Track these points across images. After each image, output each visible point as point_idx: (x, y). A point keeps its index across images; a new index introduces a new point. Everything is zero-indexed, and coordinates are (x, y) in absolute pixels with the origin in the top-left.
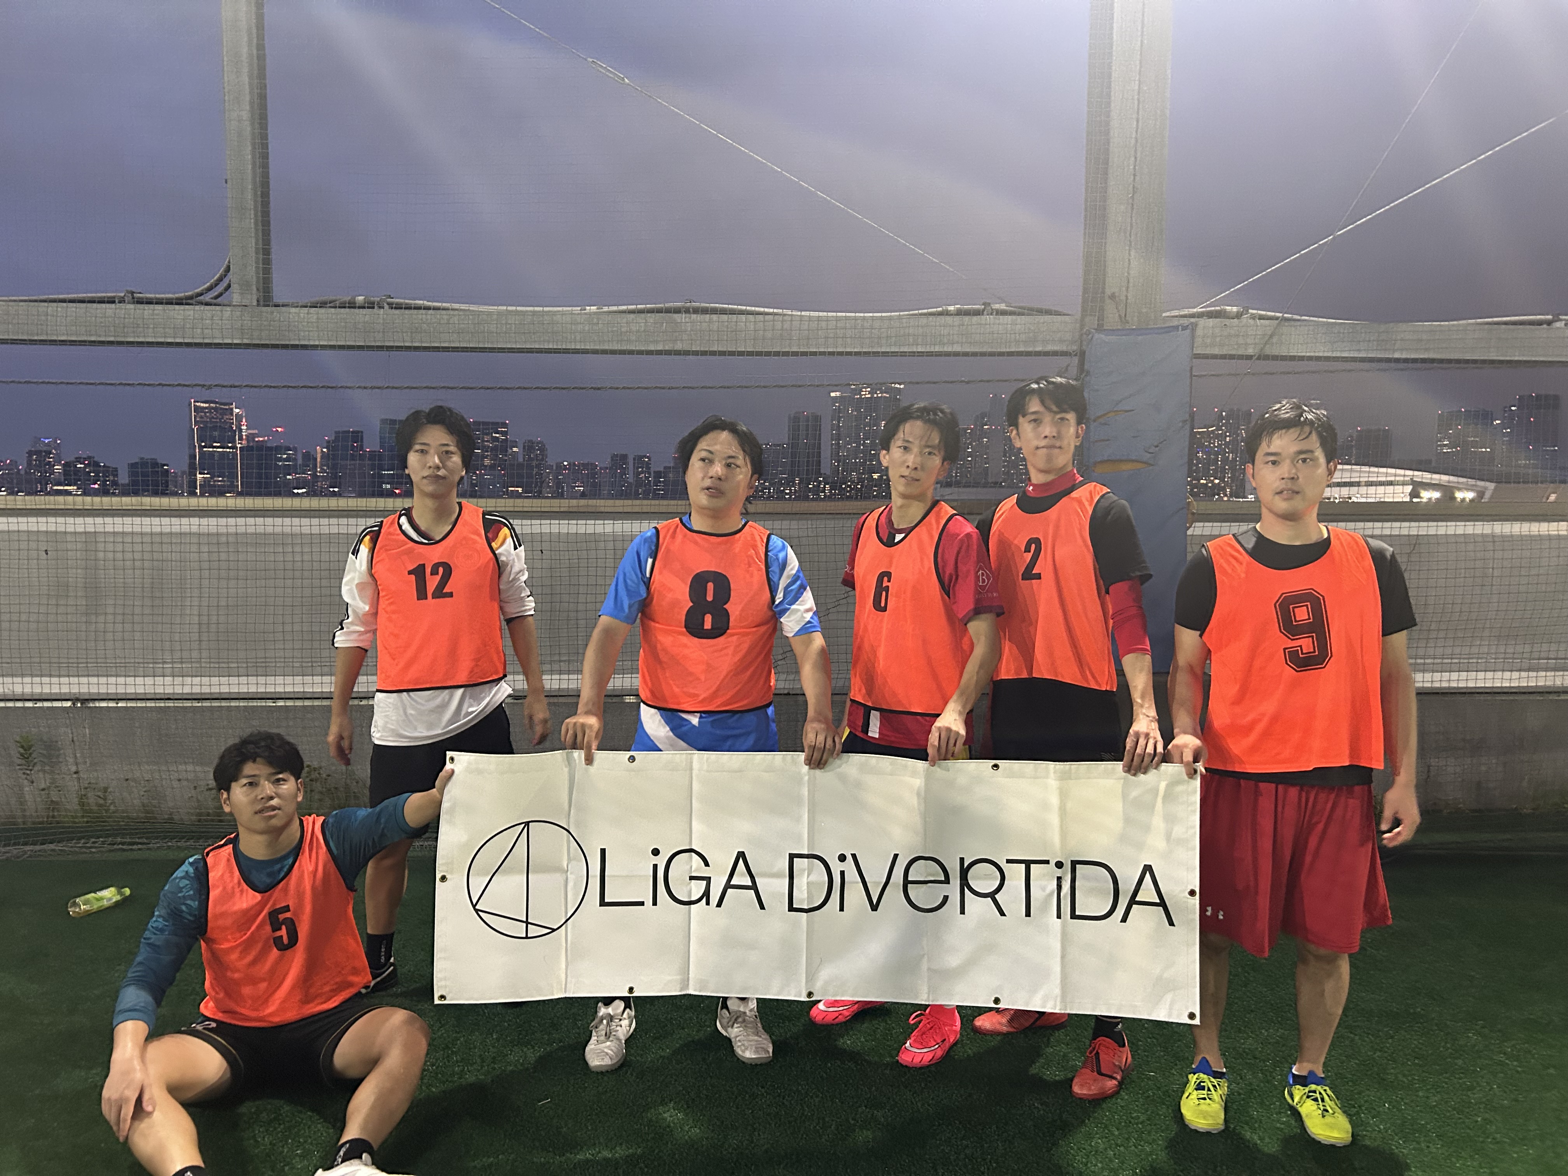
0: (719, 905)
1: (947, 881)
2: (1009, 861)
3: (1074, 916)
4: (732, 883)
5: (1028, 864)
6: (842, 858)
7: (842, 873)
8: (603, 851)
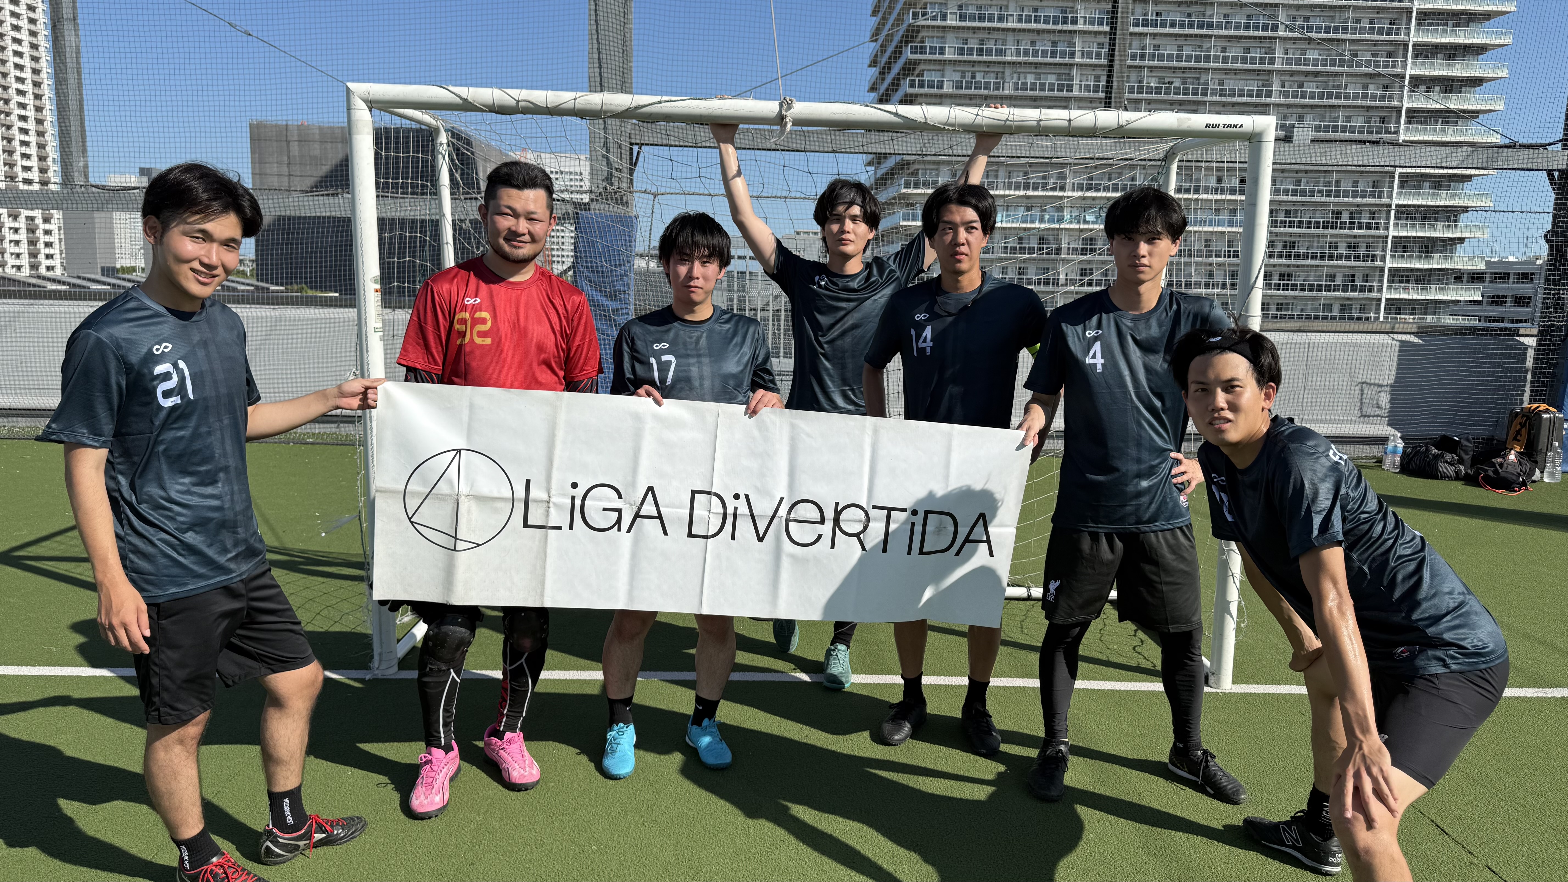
0: (629, 531)
1: (822, 522)
2: (874, 507)
3: (921, 552)
4: (642, 513)
5: (889, 510)
6: (737, 497)
7: (736, 509)
8: (528, 482)
